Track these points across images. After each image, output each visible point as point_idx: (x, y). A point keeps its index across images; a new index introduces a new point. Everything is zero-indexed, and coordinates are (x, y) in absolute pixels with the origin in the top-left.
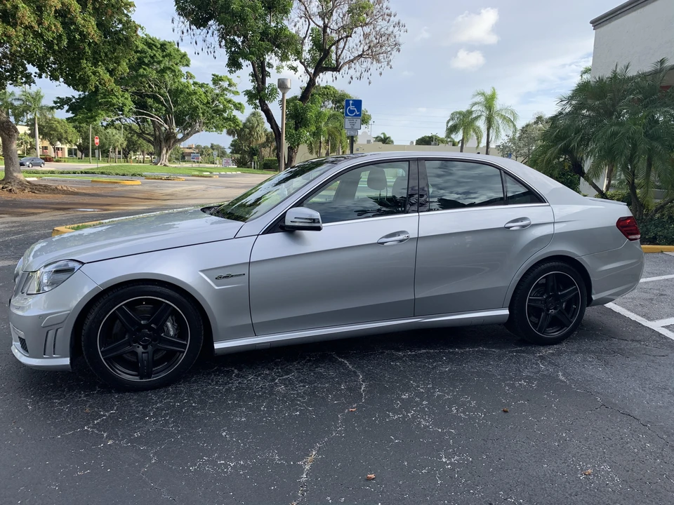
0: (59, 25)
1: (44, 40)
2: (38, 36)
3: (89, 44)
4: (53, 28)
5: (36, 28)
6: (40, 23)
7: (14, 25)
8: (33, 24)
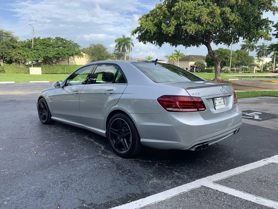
0: (220, 20)
1: (214, 27)
2: (211, 26)
3: (234, 24)
4: (217, 21)
5: (211, 23)
6: (213, 21)
7: (202, 25)
8: (209, 22)
